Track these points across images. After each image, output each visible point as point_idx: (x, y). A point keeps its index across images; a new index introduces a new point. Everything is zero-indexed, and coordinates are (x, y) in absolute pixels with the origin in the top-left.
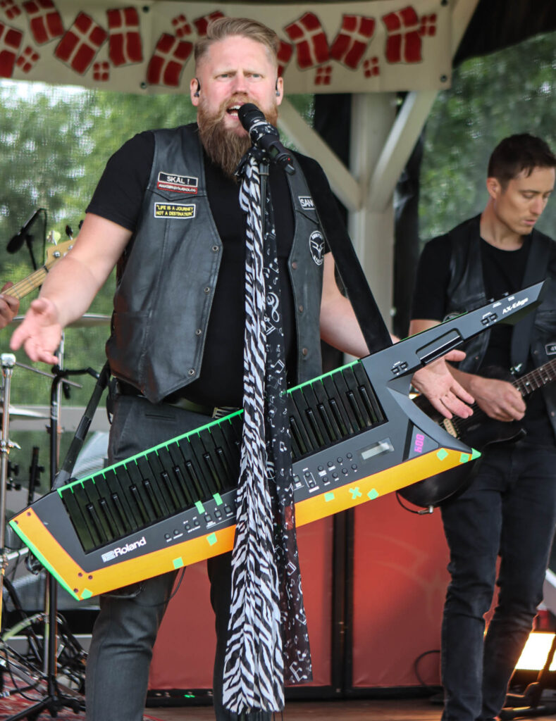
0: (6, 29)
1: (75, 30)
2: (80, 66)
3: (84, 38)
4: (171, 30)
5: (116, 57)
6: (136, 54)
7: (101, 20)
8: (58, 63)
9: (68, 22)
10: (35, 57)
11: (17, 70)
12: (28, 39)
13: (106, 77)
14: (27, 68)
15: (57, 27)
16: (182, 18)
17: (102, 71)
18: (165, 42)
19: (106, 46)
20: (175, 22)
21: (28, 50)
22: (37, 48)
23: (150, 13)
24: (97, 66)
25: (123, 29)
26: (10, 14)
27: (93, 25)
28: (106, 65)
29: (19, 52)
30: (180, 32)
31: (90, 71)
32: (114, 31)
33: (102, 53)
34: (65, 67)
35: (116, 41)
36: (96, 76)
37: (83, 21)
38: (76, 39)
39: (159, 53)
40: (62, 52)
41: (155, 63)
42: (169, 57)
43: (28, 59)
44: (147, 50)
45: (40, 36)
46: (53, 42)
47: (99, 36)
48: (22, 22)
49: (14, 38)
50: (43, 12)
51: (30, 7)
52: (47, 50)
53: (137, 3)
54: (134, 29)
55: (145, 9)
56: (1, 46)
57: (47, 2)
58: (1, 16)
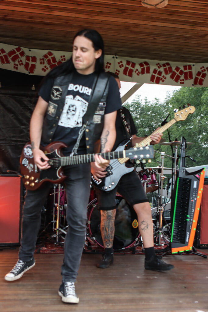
0: (158, 71)
1: (175, 71)
2: (176, 80)
3: (178, 73)
4: (200, 71)
5: (186, 78)
6: (191, 77)
7: (182, 68)
8: (171, 80)
9: (174, 69)
10: (165, 78)
11: (161, 82)
12: (163, 74)
13: (183, 83)
14: (163, 81)
15: (170, 68)
16: (203, 67)
17: (182, 81)
18: (199, 74)
19: (183, 75)
20: (201, 68)
21: (163, 77)
22: (166, 76)
23: (195, 66)
24: (181, 80)
25: (188, 71)
26: (159, 67)
27: (180, 70)
28: (183, 80)
29: (161, 77)
30: (202, 71)
31: (179, 82)
32: (185, 71)
33: (182, 77)
35: (186, 73)
36: (181, 83)
37: (177, 69)
38: (176, 73)
39: (197, 77)
40: (172, 77)
41: (196, 79)
42: (200, 77)
43: (163, 79)
44: (194, 77)
45: (166, 73)
46: (170, 74)
47: (181, 72)
48: (162, 69)
49: (160, 73)
50: (167, 67)
51: (164, 65)
52: (168, 76)
53: (191, 64)
54: (190, 70)
55: (193, 65)
56: (157, 75)
57: (168, 64)
58: (157, 68)
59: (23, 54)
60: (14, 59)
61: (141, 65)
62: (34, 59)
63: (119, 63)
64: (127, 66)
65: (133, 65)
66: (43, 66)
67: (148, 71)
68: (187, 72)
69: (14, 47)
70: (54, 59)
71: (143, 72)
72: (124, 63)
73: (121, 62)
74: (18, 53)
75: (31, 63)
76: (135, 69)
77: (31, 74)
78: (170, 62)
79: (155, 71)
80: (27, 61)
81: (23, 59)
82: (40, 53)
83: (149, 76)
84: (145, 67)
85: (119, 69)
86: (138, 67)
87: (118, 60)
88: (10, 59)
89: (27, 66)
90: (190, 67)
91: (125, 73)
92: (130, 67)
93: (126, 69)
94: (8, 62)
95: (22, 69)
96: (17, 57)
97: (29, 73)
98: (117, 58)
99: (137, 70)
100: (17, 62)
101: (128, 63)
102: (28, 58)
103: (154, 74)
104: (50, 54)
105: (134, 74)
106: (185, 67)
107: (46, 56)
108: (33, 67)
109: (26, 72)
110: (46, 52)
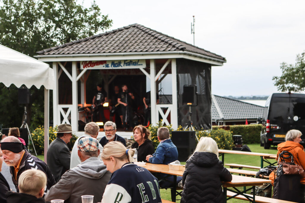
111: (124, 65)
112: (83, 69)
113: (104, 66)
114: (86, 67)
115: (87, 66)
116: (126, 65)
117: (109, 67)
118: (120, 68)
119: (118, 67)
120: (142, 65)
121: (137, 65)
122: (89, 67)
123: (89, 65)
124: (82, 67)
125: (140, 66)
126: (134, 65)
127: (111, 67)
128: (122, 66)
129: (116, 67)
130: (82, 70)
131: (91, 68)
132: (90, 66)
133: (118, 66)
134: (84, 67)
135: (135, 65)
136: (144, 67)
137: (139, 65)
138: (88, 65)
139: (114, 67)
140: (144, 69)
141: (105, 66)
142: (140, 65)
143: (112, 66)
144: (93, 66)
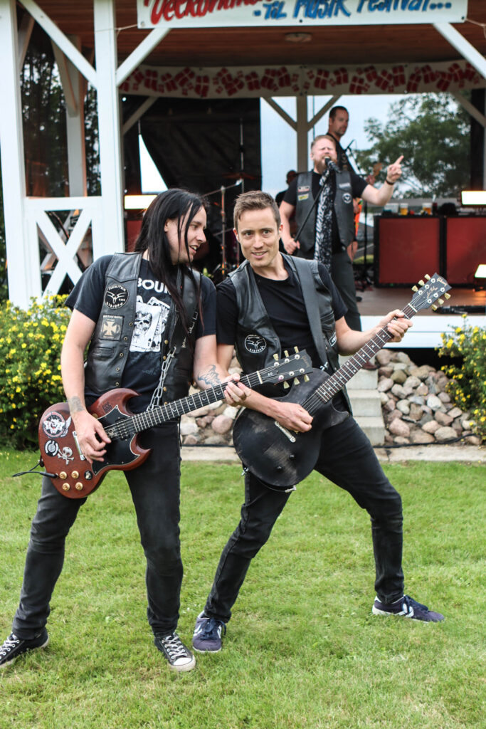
0: (359, 78)
1: (382, 76)
2: (384, 87)
3: (385, 78)
4: (414, 73)
5: (396, 84)
6: (403, 82)
7: (390, 71)
8: (377, 87)
9: (379, 74)
10: (369, 87)
11: (363, 91)
12: (366, 81)
14: (366, 90)
15: (375, 75)
16: (417, 68)
17: (391, 89)
18: (412, 77)
19: (392, 80)
20: (415, 70)
21: (366, 85)
22: (369, 84)
23: (408, 67)
24: (390, 87)
25: (398, 74)
26: (359, 74)
27: (388, 73)
28: (393, 87)
29: (363, 85)
30: (416, 73)
31: (388, 89)
32: (395, 75)
33: (391, 83)
34: (379, 89)
37: (384, 73)
38: (382, 79)
40: (378, 84)
41: (410, 84)
42: (414, 82)
43: (366, 87)
44: (407, 80)
45: (370, 79)
46: (374, 81)
47: (390, 77)
48: (363, 76)
49: (361, 81)
50: (370, 72)
51: (366, 70)
52: (373, 84)
53: (403, 64)
54: (402, 73)
55: (406, 66)
56: (357, 84)
57: (372, 68)
58: (356, 74)
59: (192, 75)
60: (182, 84)
61: (336, 73)
62: (206, 79)
63: (308, 74)
64: (319, 76)
65: (327, 74)
66: (216, 87)
67: (346, 80)
68: (397, 77)
69: (180, 69)
70: (229, 77)
71: (339, 82)
72: (315, 73)
73: (311, 72)
74: (186, 75)
75: (203, 84)
76: (328, 79)
77: (204, 98)
78: (375, 65)
79: (355, 79)
80: (198, 83)
81: (193, 81)
82: (212, 71)
83: (347, 86)
84: (342, 75)
85: (309, 81)
86: (332, 76)
87: (307, 70)
88: (177, 84)
89: (197, 89)
90: (401, 69)
91: (317, 84)
92: (322, 77)
93: (318, 80)
94: (175, 88)
95: (192, 94)
96: (185, 80)
97: (202, 96)
98: (305, 67)
99: (331, 80)
100: (186, 87)
101: (320, 72)
102: (199, 79)
103: (353, 83)
104: (225, 71)
105: (328, 85)
106: (395, 70)
107: (219, 74)
108: (206, 89)
109: (197, 96)
110: (218, 69)
111: (359, 10)
112: (149, 25)
113: (257, 13)
114: (168, 19)
115: (170, 14)
116: (371, 9)
117: (284, 15)
118: (339, 20)
119: (330, 15)
120: (448, 5)
121: (424, 9)
122: (179, 16)
123: (183, 8)
124: (144, 17)
125: (436, 10)
126: (411, 8)
127: (296, 15)
128: (348, 14)
129: (320, 14)
130: (147, 32)
131: (189, 22)
132: (189, 10)
133: (329, 12)
134: (155, 19)
135: (417, 8)
136: (458, 20)
137: (433, 7)
138: (176, 9)
139: (307, 14)
140: (455, 25)
141: (264, 11)
142: (440, 6)
143: (302, 10)
144: (200, 14)
